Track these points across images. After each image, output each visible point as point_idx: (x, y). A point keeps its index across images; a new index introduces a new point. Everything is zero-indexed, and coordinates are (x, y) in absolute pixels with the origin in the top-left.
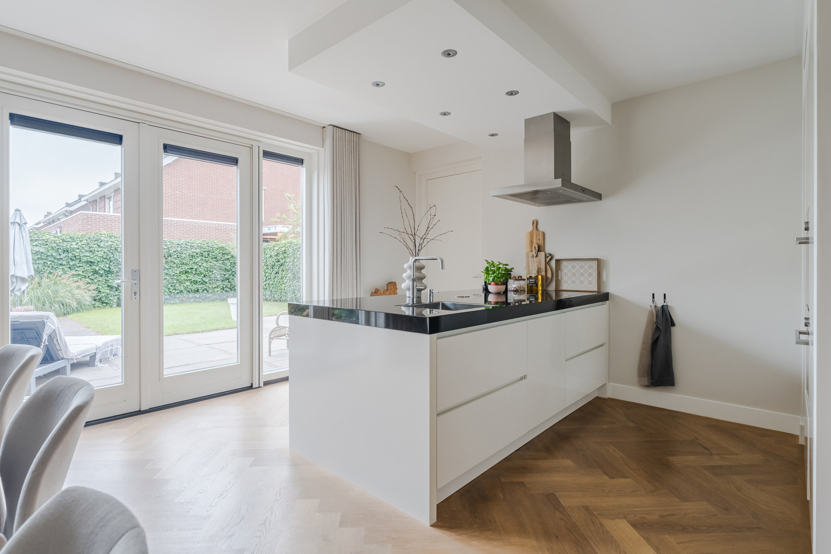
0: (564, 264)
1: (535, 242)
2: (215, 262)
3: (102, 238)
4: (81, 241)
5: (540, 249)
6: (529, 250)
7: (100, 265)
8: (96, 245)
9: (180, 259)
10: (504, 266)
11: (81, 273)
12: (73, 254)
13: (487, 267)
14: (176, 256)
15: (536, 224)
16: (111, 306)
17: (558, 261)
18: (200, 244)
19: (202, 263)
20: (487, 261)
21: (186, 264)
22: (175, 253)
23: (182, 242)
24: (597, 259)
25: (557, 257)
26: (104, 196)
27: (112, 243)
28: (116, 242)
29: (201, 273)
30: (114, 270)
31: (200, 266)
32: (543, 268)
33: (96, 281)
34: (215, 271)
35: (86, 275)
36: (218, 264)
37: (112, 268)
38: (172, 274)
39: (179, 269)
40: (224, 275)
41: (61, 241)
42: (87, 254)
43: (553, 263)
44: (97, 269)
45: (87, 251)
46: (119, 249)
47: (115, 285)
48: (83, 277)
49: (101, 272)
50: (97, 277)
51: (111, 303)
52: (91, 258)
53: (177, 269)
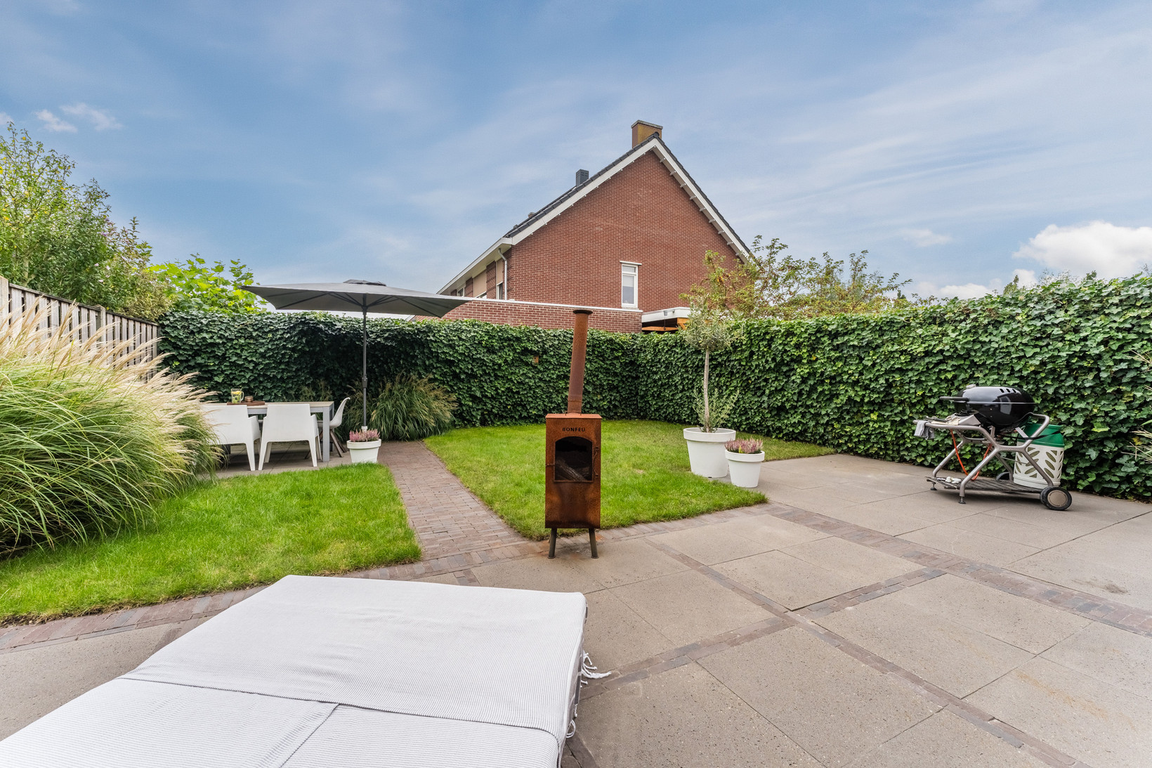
2: (602, 363)
3: (464, 327)
7: (461, 366)
8: (457, 337)
9: (558, 357)
11: (438, 377)
12: (429, 349)
14: (552, 353)
16: (474, 426)
22: (551, 349)
23: (558, 332)
27: (475, 334)
28: (481, 333)
30: (477, 373)
33: (456, 388)
34: (601, 376)
35: (445, 379)
36: (605, 366)
37: (475, 370)
38: (548, 379)
39: (557, 372)
40: (613, 381)
42: (446, 350)
44: (458, 371)
45: (446, 346)
46: (484, 343)
47: (478, 394)
48: (441, 383)
49: (463, 377)
50: (457, 383)
51: (474, 420)
52: (450, 355)
53: (553, 372)
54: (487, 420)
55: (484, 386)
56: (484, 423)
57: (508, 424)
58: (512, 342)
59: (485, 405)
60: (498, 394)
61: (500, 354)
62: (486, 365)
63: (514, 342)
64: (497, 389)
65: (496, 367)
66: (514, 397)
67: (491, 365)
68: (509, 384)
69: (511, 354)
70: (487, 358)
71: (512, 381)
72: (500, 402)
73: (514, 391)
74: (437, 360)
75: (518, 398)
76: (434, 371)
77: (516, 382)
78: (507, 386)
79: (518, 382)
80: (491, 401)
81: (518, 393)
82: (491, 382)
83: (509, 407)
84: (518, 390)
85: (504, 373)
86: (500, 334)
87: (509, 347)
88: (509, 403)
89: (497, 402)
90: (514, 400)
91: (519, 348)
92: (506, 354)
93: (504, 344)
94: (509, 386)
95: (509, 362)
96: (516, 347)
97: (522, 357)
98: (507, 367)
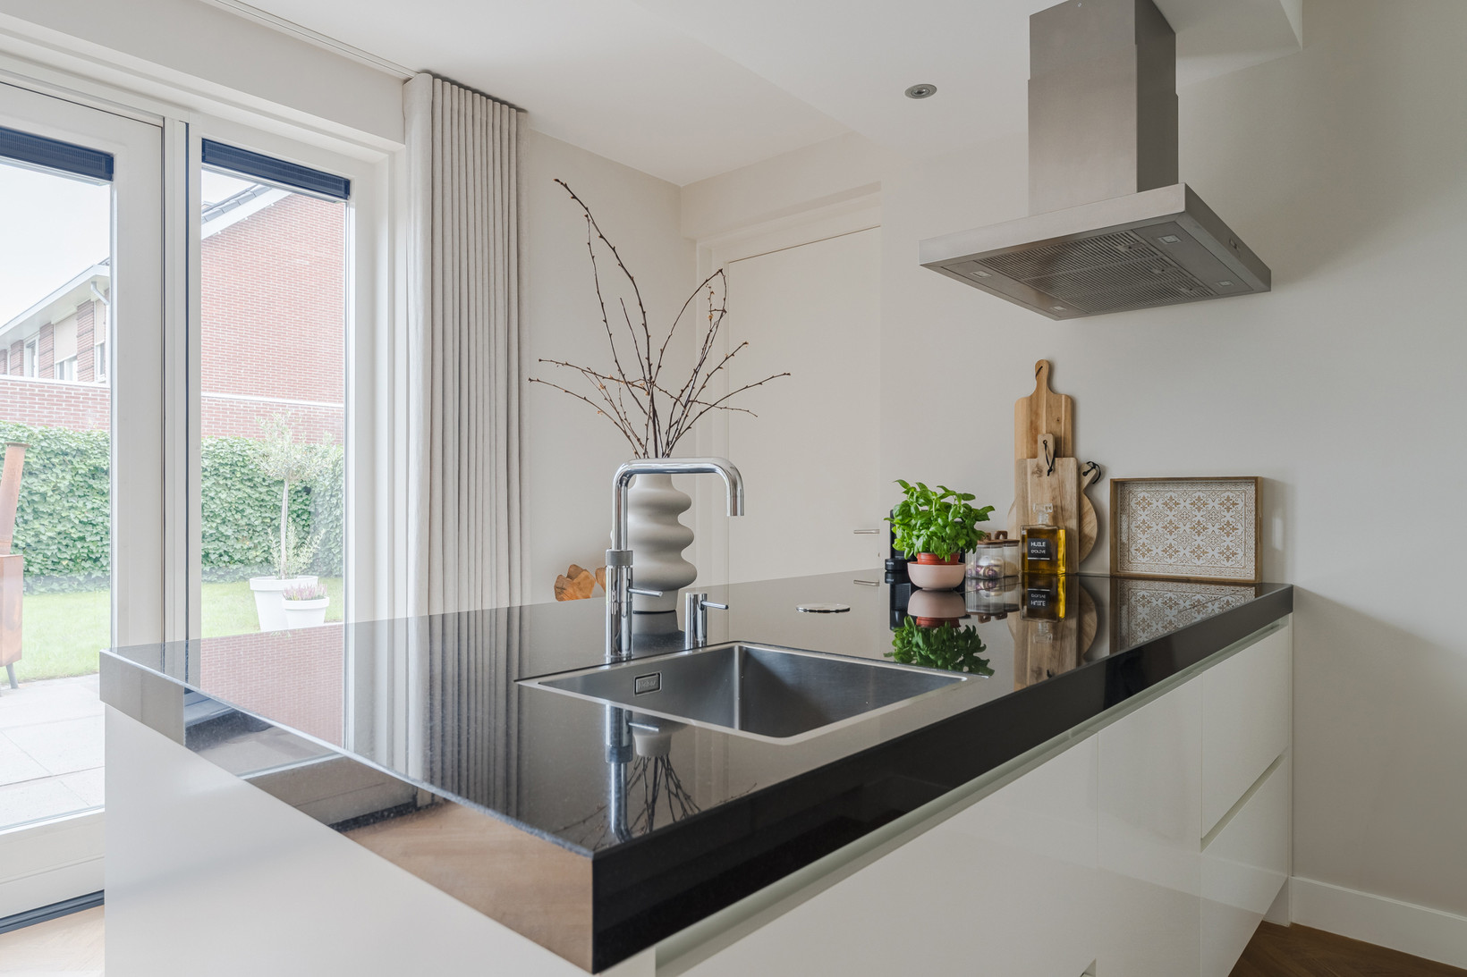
0: (1140, 493)
1: (1043, 429)
2: (249, 490)
5: (1060, 449)
6: (1024, 451)
10: (963, 502)
13: (906, 505)
15: (1046, 372)
17: (1119, 486)
18: (211, 449)
19: (217, 493)
20: (904, 484)
24: (1256, 481)
25: (1116, 472)
26: (21, 342)
29: (216, 516)
31: (212, 498)
32: (1071, 503)
34: (248, 511)
36: (257, 495)
40: (272, 520)
43: (1104, 493)
57: (63, 590)
58: (69, 458)
61: (43, 476)
63: (73, 456)
65: (36, 498)
66: (75, 546)
67: (25, 494)
68: (64, 526)
69: (68, 477)
71: (70, 521)
73: (74, 536)
78: (60, 528)
79: (80, 522)
80: (25, 553)
81: (83, 539)
82: (26, 522)
83: (65, 563)
84: (81, 535)
85: (52, 507)
86: (44, 444)
87: (61, 465)
88: (65, 556)
89: (37, 555)
90: (75, 552)
91: (84, 467)
92: (57, 477)
93: (53, 460)
94: (63, 529)
95: (62, 489)
96: (78, 466)
97: (91, 482)
98: (59, 497)
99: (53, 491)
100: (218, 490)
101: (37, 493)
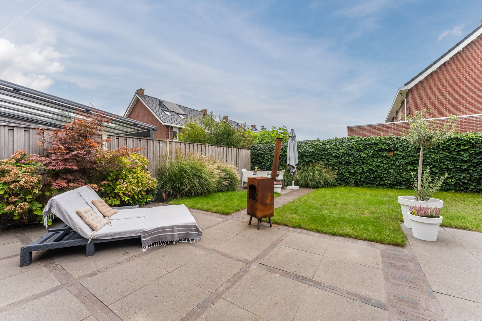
2: (447, 154)
4: (332, 144)
7: (342, 158)
8: (341, 146)
9: (406, 152)
11: (332, 163)
12: (327, 152)
14: (401, 150)
16: (350, 186)
19: (430, 155)
21: (412, 156)
22: (401, 147)
27: (351, 143)
28: (353, 142)
30: (352, 161)
33: (341, 168)
34: (447, 162)
35: (335, 164)
36: (452, 156)
37: (350, 160)
38: (398, 164)
39: (405, 160)
41: (322, 145)
42: (335, 151)
44: (341, 161)
45: (335, 150)
46: (354, 147)
47: (352, 171)
48: (334, 166)
49: (343, 163)
50: (341, 166)
51: (351, 183)
52: (337, 154)
53: (403, 160)
54: (358, 184)
55: (355, 168)
56: (356, 185)
57: (371, 187)
58: (372, 146)
59: (357, 177)
60: (364, 171)
61: (365, 152)
62: (356, 158)
63: (374, 145)
64: (363, 169)
65: (362, 158)
66: (375, 173)
68: (371, 167)
69: (372, 152)
70: (357, 154)
72: (366, 176)
73: (374, 170)
74: (332, 156)
75: (377, 174)
76: (330, 161)
77: (374, 166)
78: (370, 167)
79: (376, 166)
80: (360, 175)
81: (377, 171)
82: (360, 165)
83: (372, 178)
84: (376, 170)
85: (367, 161)
86: (365, 142)
87: (370, 148)
88: (372, 176)
89: (364, 175)
90: (375, 175)
91: (377, 148)
92: (368, 152)
93: (367, 147)
94: (371, 168)
95: (370, 156)
96: (375, 148)
97: (380, 153)
98: (369, 158)
99: (368, 156)
100: (431, 154)
101: (363, 157)
